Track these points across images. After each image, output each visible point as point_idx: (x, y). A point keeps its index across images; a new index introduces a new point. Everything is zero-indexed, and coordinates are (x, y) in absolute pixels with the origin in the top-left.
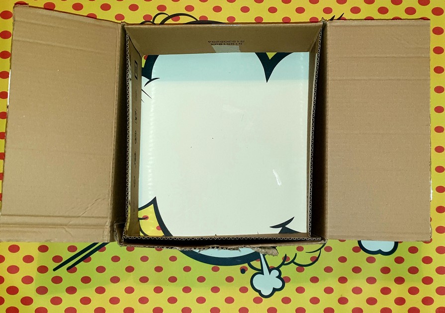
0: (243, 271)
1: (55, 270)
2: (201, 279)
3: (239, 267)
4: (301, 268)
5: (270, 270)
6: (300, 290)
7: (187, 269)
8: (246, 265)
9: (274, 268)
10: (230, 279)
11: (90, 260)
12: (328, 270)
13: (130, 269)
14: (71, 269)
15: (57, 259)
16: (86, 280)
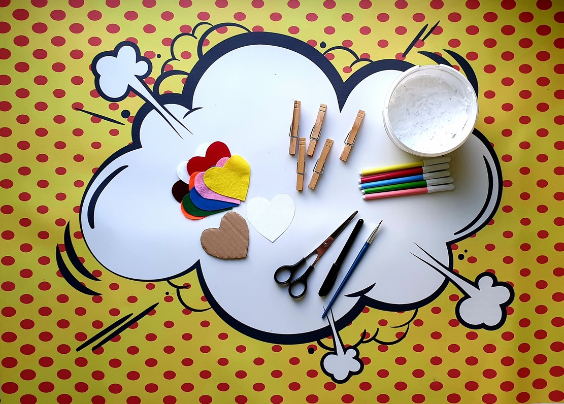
0: (311, 350)
1: (78, 349)
2: (259, 361)
3: (306, 346)
4: (384, 346)
5: (345, 349)
6: (383, 374)
7: (241, 349)
8: (315, 343)
9: (350, 347)
10: (295, 361)
11: (119, 338)
12: (418, 348)
13: (169, 350)
14: (98, 350)
15: (80, 336)
16: (115, 363)
